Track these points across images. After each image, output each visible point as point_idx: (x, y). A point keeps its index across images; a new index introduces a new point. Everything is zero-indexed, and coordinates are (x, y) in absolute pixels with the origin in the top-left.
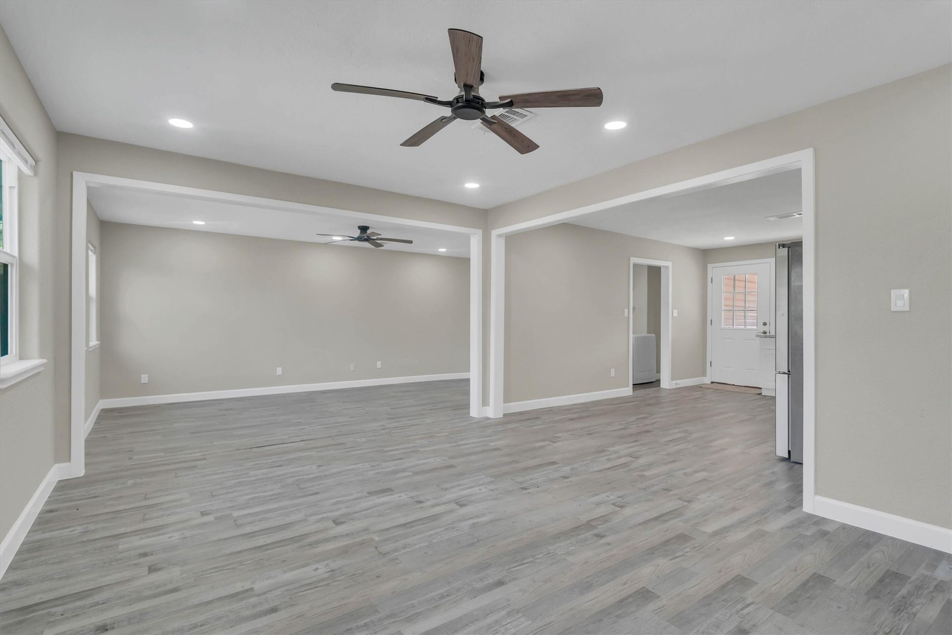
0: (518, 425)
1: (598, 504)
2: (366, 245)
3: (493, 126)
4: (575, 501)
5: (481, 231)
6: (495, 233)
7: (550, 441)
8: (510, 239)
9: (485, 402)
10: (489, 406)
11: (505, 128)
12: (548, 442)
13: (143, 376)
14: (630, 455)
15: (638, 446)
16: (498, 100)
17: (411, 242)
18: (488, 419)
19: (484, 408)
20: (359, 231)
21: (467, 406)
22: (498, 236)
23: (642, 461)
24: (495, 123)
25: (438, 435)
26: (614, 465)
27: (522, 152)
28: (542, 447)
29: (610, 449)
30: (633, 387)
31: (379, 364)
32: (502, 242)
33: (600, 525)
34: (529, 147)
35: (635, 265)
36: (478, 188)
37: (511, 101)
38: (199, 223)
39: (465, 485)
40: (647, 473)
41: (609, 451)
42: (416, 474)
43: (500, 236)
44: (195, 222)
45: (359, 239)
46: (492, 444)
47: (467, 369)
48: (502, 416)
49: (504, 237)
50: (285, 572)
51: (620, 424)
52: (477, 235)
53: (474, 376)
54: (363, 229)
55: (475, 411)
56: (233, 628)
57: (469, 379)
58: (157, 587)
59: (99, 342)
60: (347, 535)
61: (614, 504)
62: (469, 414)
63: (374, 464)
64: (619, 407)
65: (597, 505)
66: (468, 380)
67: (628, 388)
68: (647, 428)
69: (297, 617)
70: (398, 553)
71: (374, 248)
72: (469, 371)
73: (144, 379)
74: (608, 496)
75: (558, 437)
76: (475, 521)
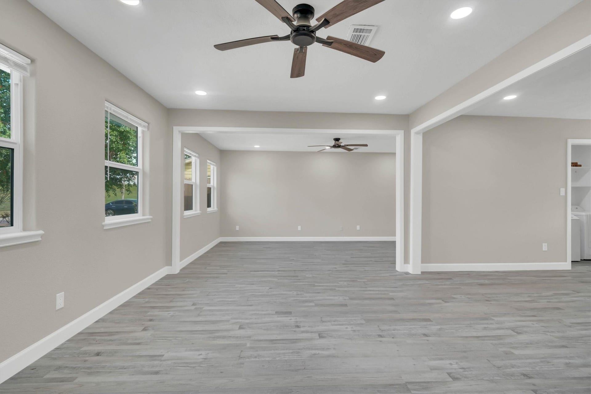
0: (427, 282)
1: (433, 369)
2: (340, 150)
3: (333, 44)
4: (414, 359)
5: (403, 131)
6: (413, 131)
7: (443, 301)
8: (427, 135)
9: (406, 260)
10: (409, 264)
11: (344, 44)
12: (440, 301)
13: (237, 226)
14: (513, 329)
15: (531, 321)
16: (317, 23)
17: (366, 145)
18: (407, 273)
19: (406, 265)
20: (334, 141)
21: (394, 263)
22: (415, 133)
23: (523, 338)
24: (332, 42)
25: (359, 280)
26: (488, 335)
27: (374, 61)
28: (430, 304)
29: (495, 319)
30: (572, 263)
31: (358, 227)
32: (420, 138)
33: (415, 390)
34: (376, 55)
35: (574, 147)
36: (385, 99)
37: (325, 20)
38: (257, 147)
39: (340, 321)
40: (516, 352)
41: (493, 320)
42: (317, 305)
43: (417, 133)
44: (256, 146)
45: (334, 146)
46: (391, 294)
47: (394, 235)
48: (420, 273)
49: (422, 134)
50: (186, 351)
51: (529, 296)
52: (400, 135)
53: (399, 239)
54: (337, 140)
55: (399, 267)
56: (134, 376)
57: (395, 241)
58: (136, 339)
59: (217, 209)
60: (237, 337)
61: (449, 374)
62: (395, 268)
63: (299, 293)
64: (543, 280)
65: (431, 369)
66: (394, 243)
67: (566, 263)
68: (560, 305)
69: (160, 382)
70: (249, 360)
71: (348, 151)
72: (395, 236)
73: (237, 228)
74: (451, 364)
75: (454, 298)
76: (317, 352)
